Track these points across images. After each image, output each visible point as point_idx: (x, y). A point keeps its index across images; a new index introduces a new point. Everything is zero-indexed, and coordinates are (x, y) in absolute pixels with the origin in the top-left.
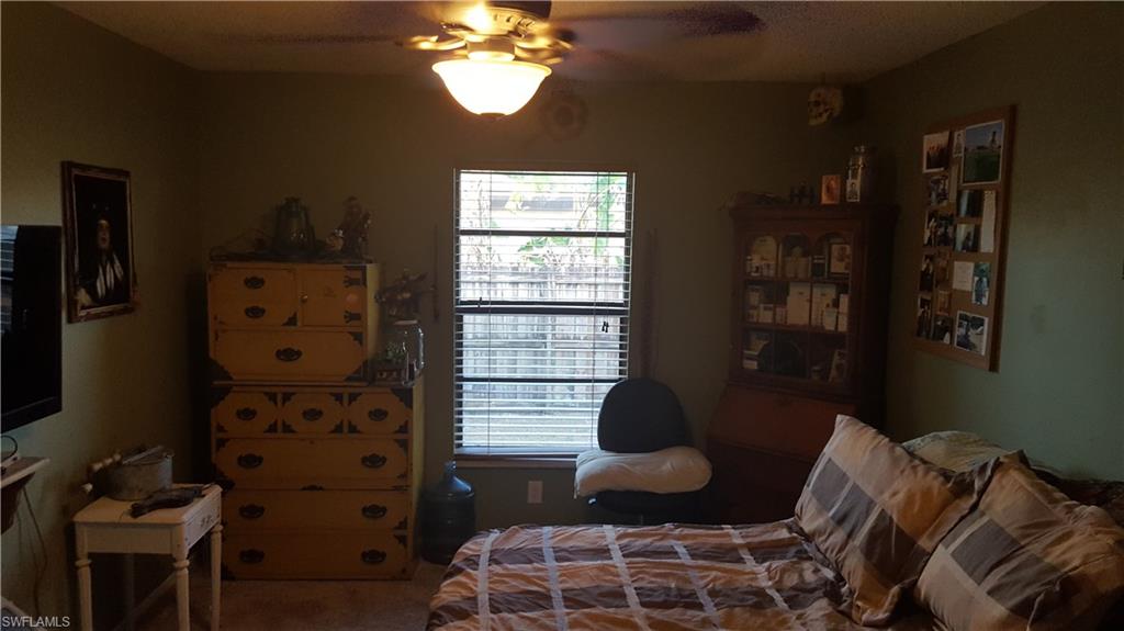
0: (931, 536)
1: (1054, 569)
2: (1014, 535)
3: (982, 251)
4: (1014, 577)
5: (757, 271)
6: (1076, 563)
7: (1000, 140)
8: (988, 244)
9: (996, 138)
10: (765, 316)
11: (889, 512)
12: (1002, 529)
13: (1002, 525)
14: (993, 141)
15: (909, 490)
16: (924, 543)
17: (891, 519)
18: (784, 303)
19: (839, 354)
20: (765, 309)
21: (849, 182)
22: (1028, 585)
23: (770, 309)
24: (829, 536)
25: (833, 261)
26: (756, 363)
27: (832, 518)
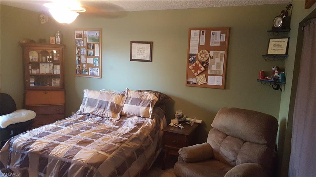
0: (122, 104)
1: (149, 100)
2: (140, 98)
3: (96, 56)
4: (144, 103)
5: (32, 60)
6: (152, 98)
7: (98, 34)
8: (97, 54)
9: (97, 34)
10: (34, 72)
11: (113, 102)
12: (137, 98)
13: (137, 97)
14: (96, 35)
15: (115, 98)
16: (121, 105)
17: (114, 103)
18: (39, 68)
19: (54, 80)
20: (34, 70)
21: (57, 39)
22: (147, 103)
23: (35, 70)
24: (98, 111)
25: (54, 57)
26: (34, 84)
27: (98, 107)
